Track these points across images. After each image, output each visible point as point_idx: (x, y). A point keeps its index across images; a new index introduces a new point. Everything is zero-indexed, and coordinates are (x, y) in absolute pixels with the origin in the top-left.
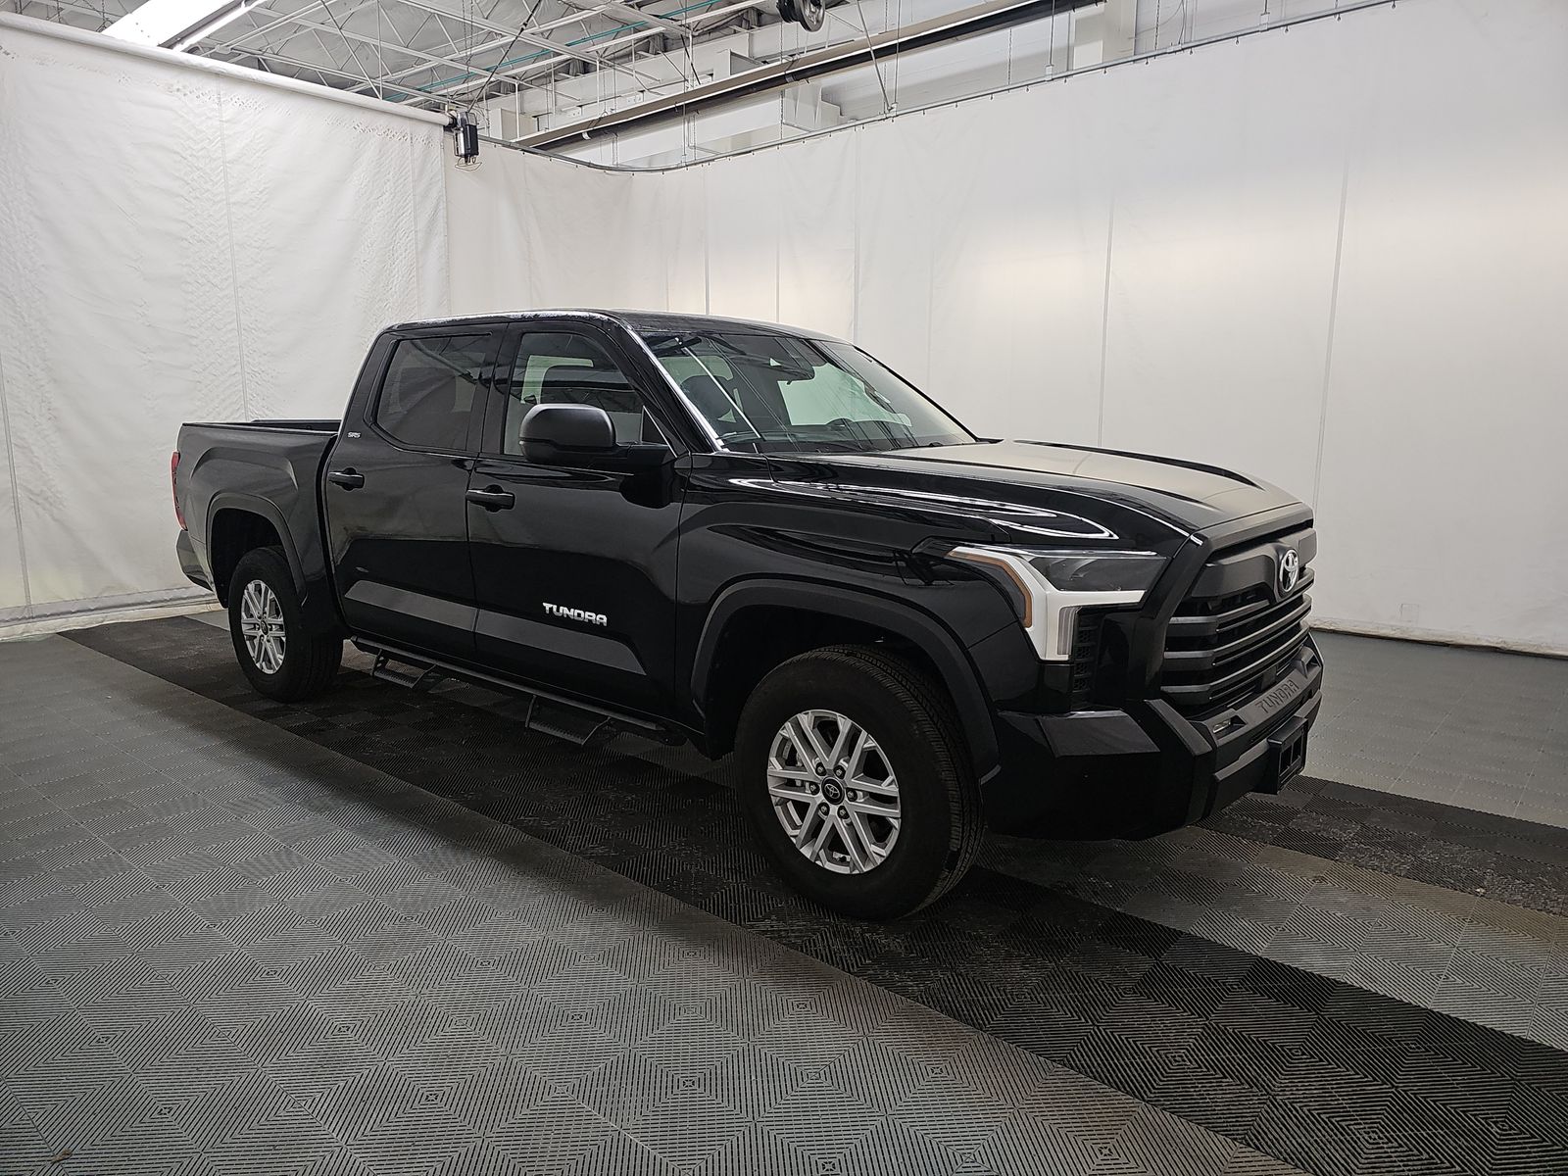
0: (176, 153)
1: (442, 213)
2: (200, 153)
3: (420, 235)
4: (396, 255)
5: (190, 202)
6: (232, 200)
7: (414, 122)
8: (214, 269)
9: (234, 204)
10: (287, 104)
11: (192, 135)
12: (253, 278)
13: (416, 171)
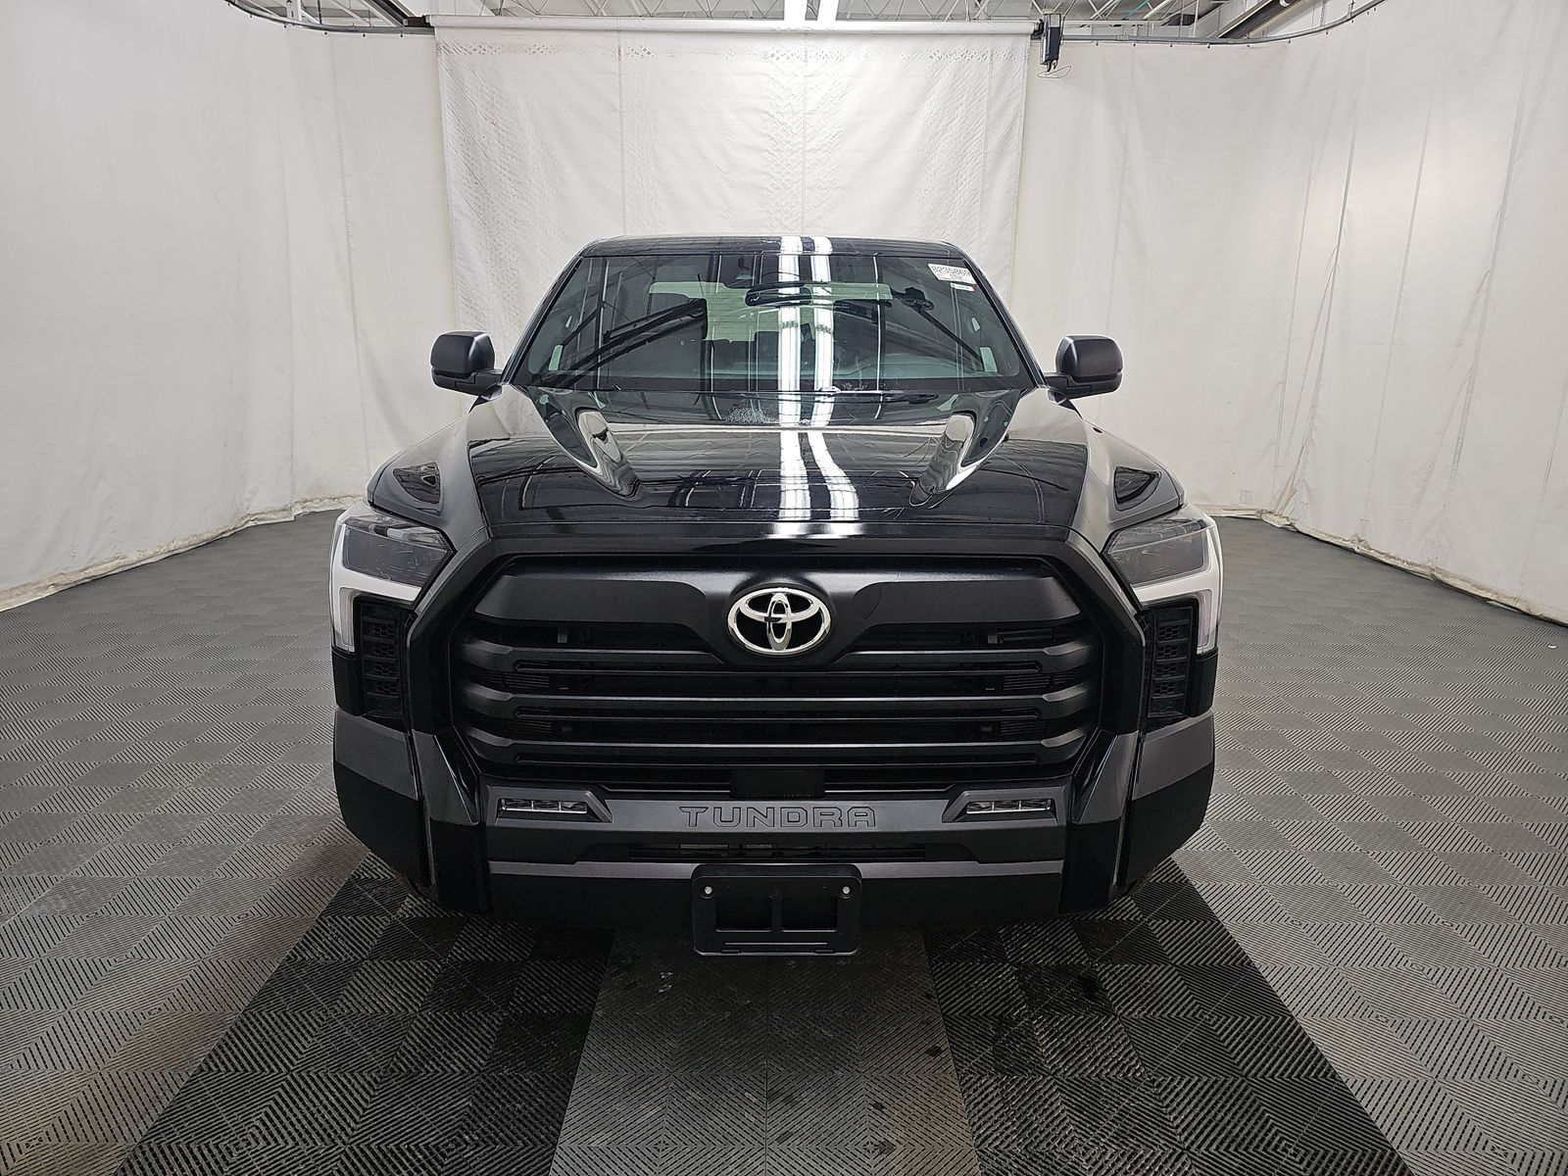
0: (765, 112)
1: (1018, 129)
2: (786, 109)
3: (989, 156)
4: (960, 182)
5: (773, 154)
6: (807, 148)
7: (997, 37)
8: (786, 212)
9: (809, 151)
10: (867, 47)
11: (780, 94)
12: (819, 217)
13: (994, 89)
